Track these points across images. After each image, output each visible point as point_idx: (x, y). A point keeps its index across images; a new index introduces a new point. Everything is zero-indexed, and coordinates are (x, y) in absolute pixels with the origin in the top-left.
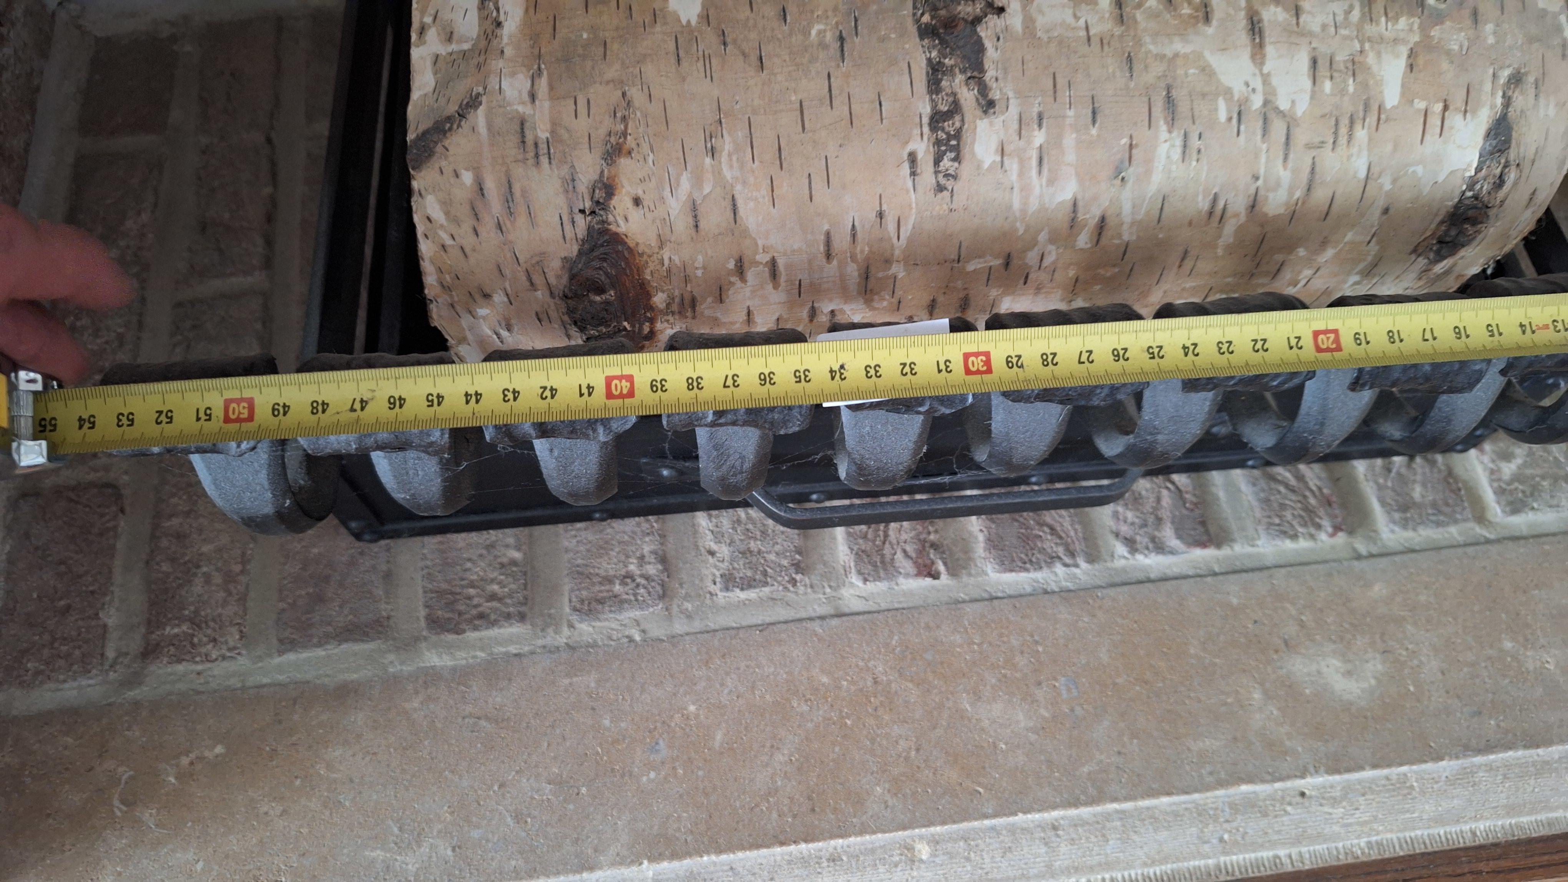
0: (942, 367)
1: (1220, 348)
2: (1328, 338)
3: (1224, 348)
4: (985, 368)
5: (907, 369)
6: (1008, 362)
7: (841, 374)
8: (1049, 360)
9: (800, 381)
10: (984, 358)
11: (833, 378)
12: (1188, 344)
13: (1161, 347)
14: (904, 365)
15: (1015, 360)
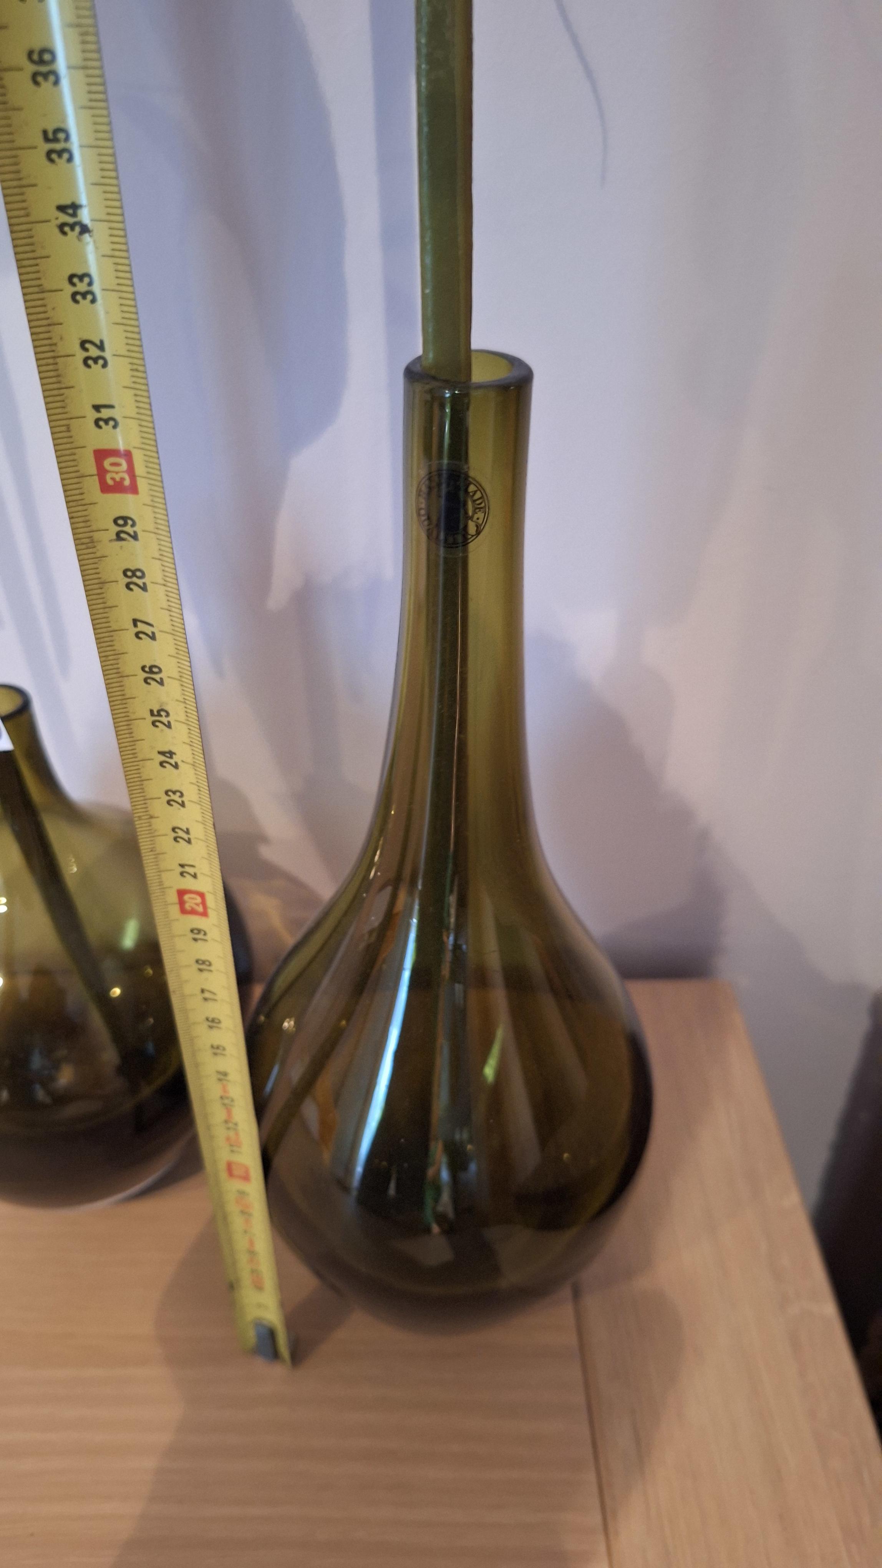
0: (105, 413)
1: (174, 793)
2: (197, 904)
3: (176, 797)
4: (110, 482)
5: (94, 352)
6: (125, 519)
7: (72, 227)
8: (135, 579)
9: (47, 139)
10: (127, 482)
11: (61, 208)
12: (176, 759)
13: (169, 726)
14: (101, 347)
15: (128, 529)
